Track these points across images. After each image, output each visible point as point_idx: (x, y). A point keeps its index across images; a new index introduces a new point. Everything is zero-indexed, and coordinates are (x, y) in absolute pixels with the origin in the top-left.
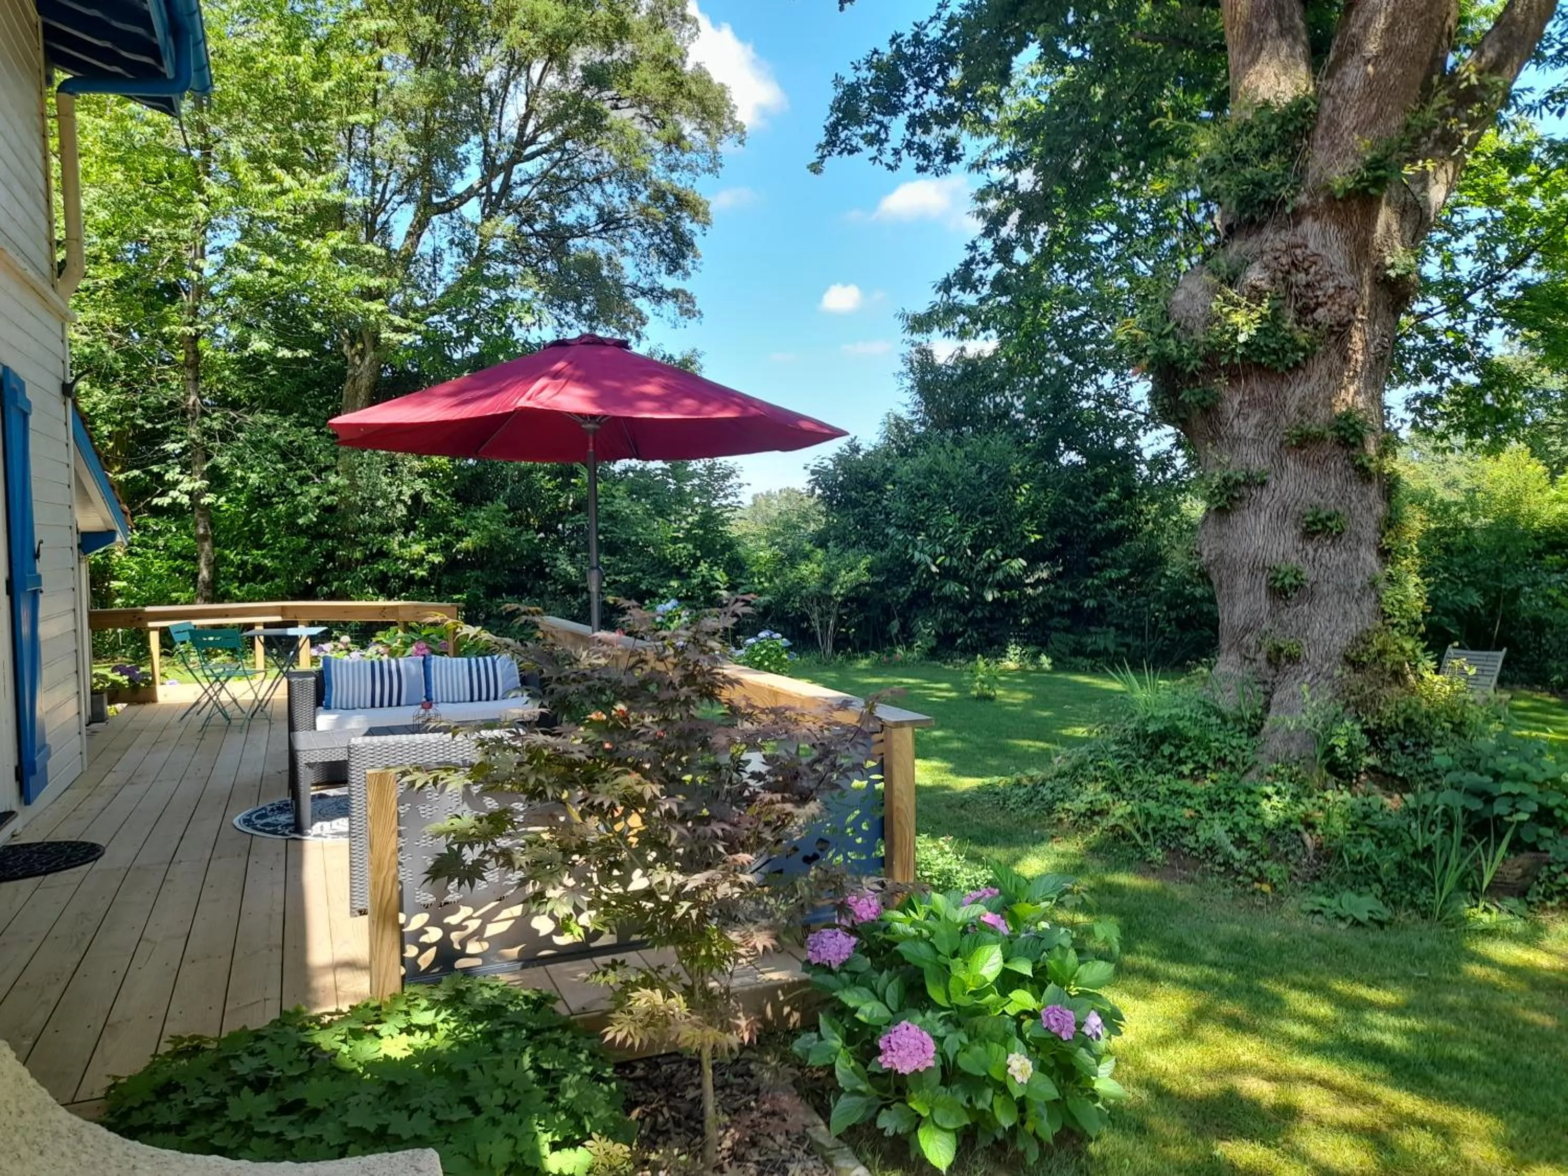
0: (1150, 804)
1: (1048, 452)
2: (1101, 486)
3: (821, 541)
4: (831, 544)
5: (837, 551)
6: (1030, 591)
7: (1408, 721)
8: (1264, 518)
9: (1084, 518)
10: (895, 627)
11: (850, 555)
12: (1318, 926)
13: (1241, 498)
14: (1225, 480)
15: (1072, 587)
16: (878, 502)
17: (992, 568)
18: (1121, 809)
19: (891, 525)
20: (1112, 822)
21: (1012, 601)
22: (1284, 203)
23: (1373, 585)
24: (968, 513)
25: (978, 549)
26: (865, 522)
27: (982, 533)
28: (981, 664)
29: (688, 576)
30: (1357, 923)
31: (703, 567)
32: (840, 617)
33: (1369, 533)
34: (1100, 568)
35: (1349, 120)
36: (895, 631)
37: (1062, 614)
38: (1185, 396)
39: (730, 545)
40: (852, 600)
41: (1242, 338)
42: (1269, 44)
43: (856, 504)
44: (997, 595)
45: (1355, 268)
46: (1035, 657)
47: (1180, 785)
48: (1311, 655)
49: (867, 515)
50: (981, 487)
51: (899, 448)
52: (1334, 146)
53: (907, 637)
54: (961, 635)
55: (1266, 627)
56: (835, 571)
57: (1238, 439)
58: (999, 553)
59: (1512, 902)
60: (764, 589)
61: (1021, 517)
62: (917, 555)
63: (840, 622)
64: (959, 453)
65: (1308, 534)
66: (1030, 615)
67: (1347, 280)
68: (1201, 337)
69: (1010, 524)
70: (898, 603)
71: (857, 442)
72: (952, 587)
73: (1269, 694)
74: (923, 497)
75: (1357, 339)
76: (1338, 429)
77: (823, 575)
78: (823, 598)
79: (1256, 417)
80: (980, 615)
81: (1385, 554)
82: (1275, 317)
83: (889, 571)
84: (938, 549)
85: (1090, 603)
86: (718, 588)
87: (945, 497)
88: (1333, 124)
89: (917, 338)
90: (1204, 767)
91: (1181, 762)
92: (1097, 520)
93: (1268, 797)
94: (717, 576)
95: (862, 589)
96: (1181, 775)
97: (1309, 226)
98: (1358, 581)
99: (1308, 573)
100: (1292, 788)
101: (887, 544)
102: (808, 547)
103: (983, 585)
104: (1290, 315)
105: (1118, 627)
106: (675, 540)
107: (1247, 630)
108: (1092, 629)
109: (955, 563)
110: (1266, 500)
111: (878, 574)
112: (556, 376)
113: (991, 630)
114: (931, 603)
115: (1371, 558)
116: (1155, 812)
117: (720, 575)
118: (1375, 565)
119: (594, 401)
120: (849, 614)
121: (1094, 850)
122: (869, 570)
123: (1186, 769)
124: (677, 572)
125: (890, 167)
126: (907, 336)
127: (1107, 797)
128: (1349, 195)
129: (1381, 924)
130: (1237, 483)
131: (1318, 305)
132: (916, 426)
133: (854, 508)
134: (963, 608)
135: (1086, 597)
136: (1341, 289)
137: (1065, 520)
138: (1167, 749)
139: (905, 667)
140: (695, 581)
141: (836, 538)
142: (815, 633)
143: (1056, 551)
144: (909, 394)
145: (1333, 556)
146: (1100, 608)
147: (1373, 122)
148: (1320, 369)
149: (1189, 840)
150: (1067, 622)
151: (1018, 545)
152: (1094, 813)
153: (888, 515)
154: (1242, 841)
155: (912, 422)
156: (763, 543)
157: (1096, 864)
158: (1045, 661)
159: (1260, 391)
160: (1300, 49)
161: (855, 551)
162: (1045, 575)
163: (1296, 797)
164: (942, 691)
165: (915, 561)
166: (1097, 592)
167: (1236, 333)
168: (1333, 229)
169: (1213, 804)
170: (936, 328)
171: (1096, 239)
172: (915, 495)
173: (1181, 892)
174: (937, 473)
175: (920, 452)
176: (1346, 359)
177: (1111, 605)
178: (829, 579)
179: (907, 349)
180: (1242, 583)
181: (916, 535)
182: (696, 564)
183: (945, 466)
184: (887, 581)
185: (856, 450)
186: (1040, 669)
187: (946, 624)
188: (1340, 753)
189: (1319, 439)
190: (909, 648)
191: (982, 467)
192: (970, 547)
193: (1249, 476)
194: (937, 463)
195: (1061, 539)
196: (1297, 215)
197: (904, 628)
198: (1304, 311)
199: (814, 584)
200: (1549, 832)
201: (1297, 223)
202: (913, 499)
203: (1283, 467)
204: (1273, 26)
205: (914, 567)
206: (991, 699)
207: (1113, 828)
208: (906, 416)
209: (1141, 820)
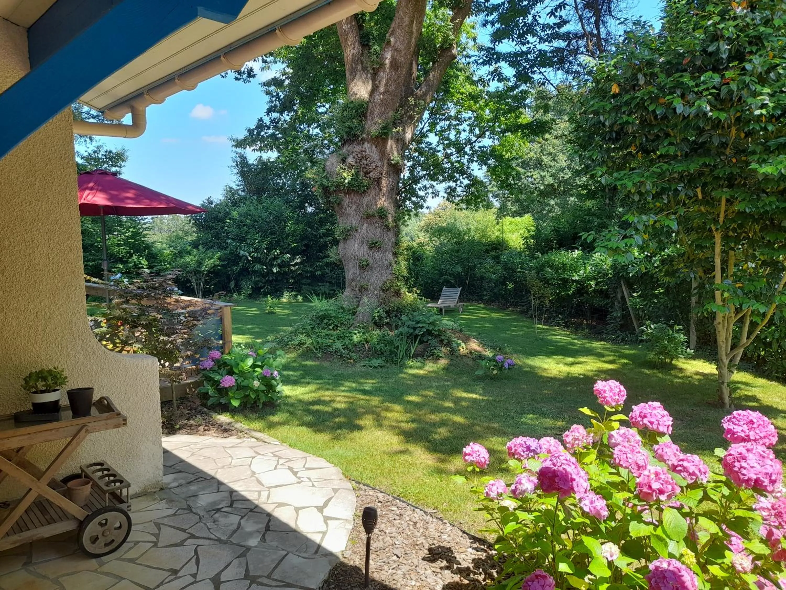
0: (319, 339)
1: (301, 206)
2: (322, 222)
3: (195, 245)
4: (200, 247)
5: (203, 250)
6: (293, 268)
7: (398, 308)
8: (357, 242)
9: (315, 236)
10: (232, 284)
11: (210, 252)
12: (363, 369)
13: (350, 235)
14: (345, 229)
15: (311, 266)
16: (223, 227)
17: (275, 258)
18: (309, 341)
19: (229, 238)
20: (306, 346)
21: (285, 272)
22: (358, 136)
23: (390, 264)
24: (265, 234)
25: (269, 249)
26: (217, 236)
27: (271, 243)
28: (270, 299)
29: (127, 262)
30: (375, 367)
31: (135, 257)
32: (206, 281)
33: (389, 248)
34: (322, 258)
35: (376, 112)
36: (232, 287)
37: (307, 278)
38: (331, 199)
39: (148, 247)
40: (211, 273)
41: (346, 181)
42: (358, 74)
43: (212, 228)
44: (278, 269)
45: (381, 160)
46: (296, 296)
47: (329, 332)
48: (371, 288)
49: (218, 233)
50: (270, 222)
51: (232, 202)
52: (372, 120)
53: (238, 289)
54: (262, 288)
55: (358, 279)
56: (203, 260)
57: (349, 215)
58: (278, 251)
59: (420, 358)
60: (167, 268)
61: (288, 235)
62: (242, 252)
63: (206, 282)
64: (260, 207)
65: (371, 248)
66: (293, 278)
67: (379, 164)
68: (335, 180)
69: (283, 239)
70: (234, 274)
71: (211, 199)
72: (258, 267)
73: (359, 301)
74: (244, 225)
75: (384, 183)
76: (379, 213)
77: (197, 261)
78: (197, 272)
79: (354, 208)
80: (271, 279)
81: (395, 254)
82: (357, 174)
83: (229, 259)
84: (251, 250)
85: (319, 273)
86: (143, 267)
87: (253, 226)
88: (372, 112)
89: (239, 150)
90: (337, 326)
91: (330, 325)
92: (321, 237)
93: (355, 334)
94: (143, 262)
95: (216, 268)
96: (330, 329)
97: (366, 145)
98: (385, 263)
99: (371, 261)
100: (363, 331)
101: (227, 247)
102: (189, 248)
103: (272, 266)
104: (362, 174)
105: (330, 282)
106: (119, 245)
107: (353, 280)
108: (320, 284)
109: (259, 255)
110: (358, 236)
111: (224, 261)
112: (92, 189)
113: (276, 285)
114: (249, 273)
115: (390, 256)
116: (320, 342)
117: (144, 262)
118: (392, 258)
119: (109, 200)
120: (211, 279)
121: (300, 356)
122: (219, 259)
123: (331, 327)
124: (121, 260)
125: (223, 77)
126: (234, 149)
127: (306, 338)
128: (377, 137)
129: (381, 367)
130: (348, 230)
131: (370, 172)
132: (240, 192)
133: (211, 230)
134: (264, 276)
135: (317, 270)
136: (377, 167)
137: (307, 237)
138: (325, 321)
139: (238, 303)
140: (131, 265)
141: (203, 244)
142: (193, 288)
143: (304, 251)
144: (236, 176)
145: (378, 255)
146: (323, 275)
147: (383, 113)
148: (373, 192)
149: (331, 349)
150: (309, 281)
151: (287, 248)
152: (301, 344)
153: (227, 233)
154: (347, 348)
155: (238, 190)
156: (164, 246)
157: (299, 360)
158: (300, 298)
159: (354, 198)
160: (369, 75)
161: (212, 250)
162: (298, 261)
163: (364, 333)
164: (254, 311)
165: (241, 255)
166: (321, 268)
167: (345, 179)
168: (374, 147)
169: (339, 338)
170: (248, 147)
171: (321, 110)
172: (240, 225)
173: (325, 364)
174: (250, 215)
175: (242, 205)
176: (381, 190)
177: (327, 273)
178: (200, 263)
179: (234, 155)
180: (351, 264)
181: (241, 243)
182: (131, 256)
183: (253, 212)
184: (228, 264)
185: (211, 203)
186: (297, 302)
187: (256, 283)
188: (377, 318)
189: (373, 216)
190: (239, 294)
191: (270, 213)
192: (266, 249)
193: (352, 228)
194: (250, 211)
195: (305, 245)
196: (363, 141)
197: (236, 285)
198: (366, 173)
199: (193, 266)
200: (430, 338)
201: (363, 144)
202: (239, 227)
203: (362, 225)
204: (360, 67)
205: (240, 258)
206: (274, 313)
207: (307, 347)
208: (235, 187)
209: (315, 344)
